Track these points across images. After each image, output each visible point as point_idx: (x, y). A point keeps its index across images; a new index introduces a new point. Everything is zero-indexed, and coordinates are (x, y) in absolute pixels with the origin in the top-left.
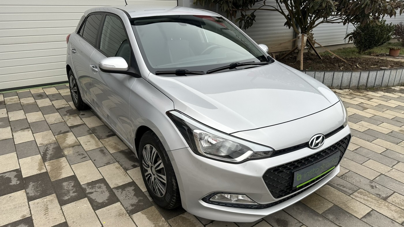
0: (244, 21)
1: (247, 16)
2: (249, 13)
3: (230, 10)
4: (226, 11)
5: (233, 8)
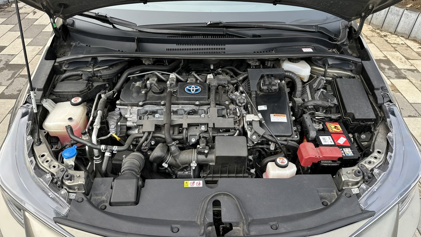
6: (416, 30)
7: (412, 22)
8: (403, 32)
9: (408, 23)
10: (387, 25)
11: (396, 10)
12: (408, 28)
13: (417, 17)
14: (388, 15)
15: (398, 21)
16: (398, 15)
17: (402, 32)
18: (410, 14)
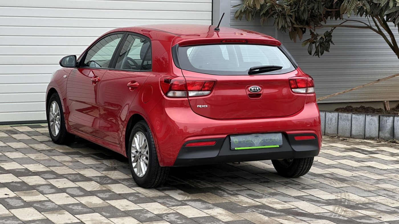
0: (316, 45)
1: (320, 37)
2: (321, 32)
3: (288, 26)
4: (283, 29)
5: (293, 24)
6: (368, 129)
7: (363, 122)
8: (358, 134)
9: (359, 125)
10: (342, 131)
11: (345, 116)
12: (361, 129)
13: (365, 118)
14: (339, 122)
15: (350, 126)
16: (349, 120)
18: (358, 117)
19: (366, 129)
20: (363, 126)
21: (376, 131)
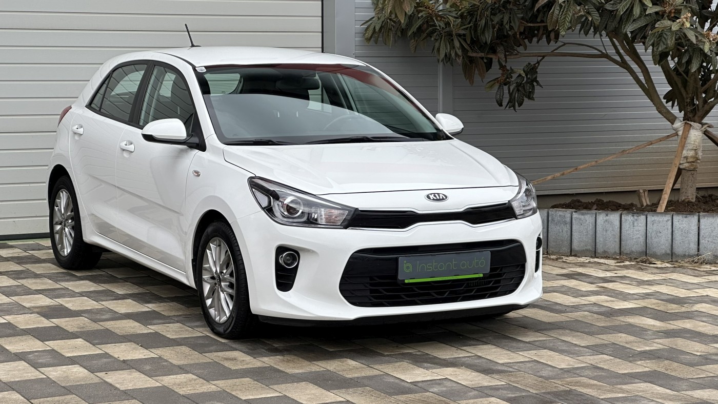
0: (509, 89)
2: (518, 66)
5: (466, 51)
6: (601, 239)
7: (591, 227)
9: (585, 233)
10: (554, 244)
11: (560, 215)
12: (589, 239)
13: (594, 219)
14: (549, 227)
15: (569, 233)
16: (566, 224)
17: (582, 249)
18: (583, 217)
19: (597, 238)
20: (591, 233)
21: (615, 241)
